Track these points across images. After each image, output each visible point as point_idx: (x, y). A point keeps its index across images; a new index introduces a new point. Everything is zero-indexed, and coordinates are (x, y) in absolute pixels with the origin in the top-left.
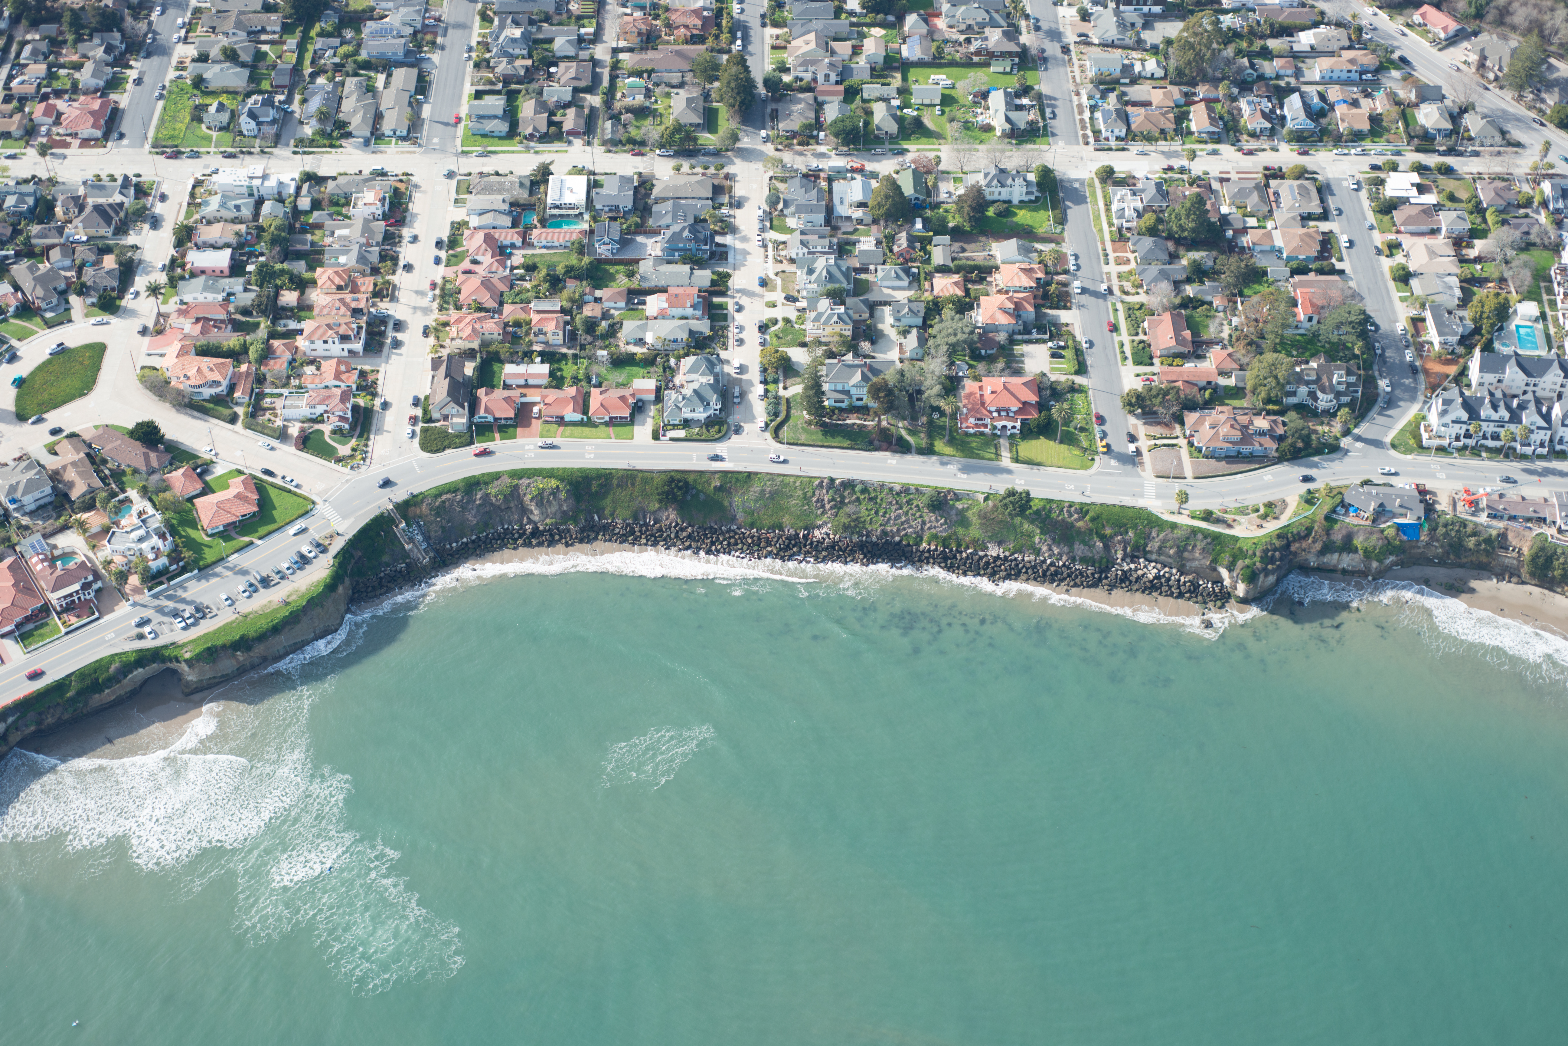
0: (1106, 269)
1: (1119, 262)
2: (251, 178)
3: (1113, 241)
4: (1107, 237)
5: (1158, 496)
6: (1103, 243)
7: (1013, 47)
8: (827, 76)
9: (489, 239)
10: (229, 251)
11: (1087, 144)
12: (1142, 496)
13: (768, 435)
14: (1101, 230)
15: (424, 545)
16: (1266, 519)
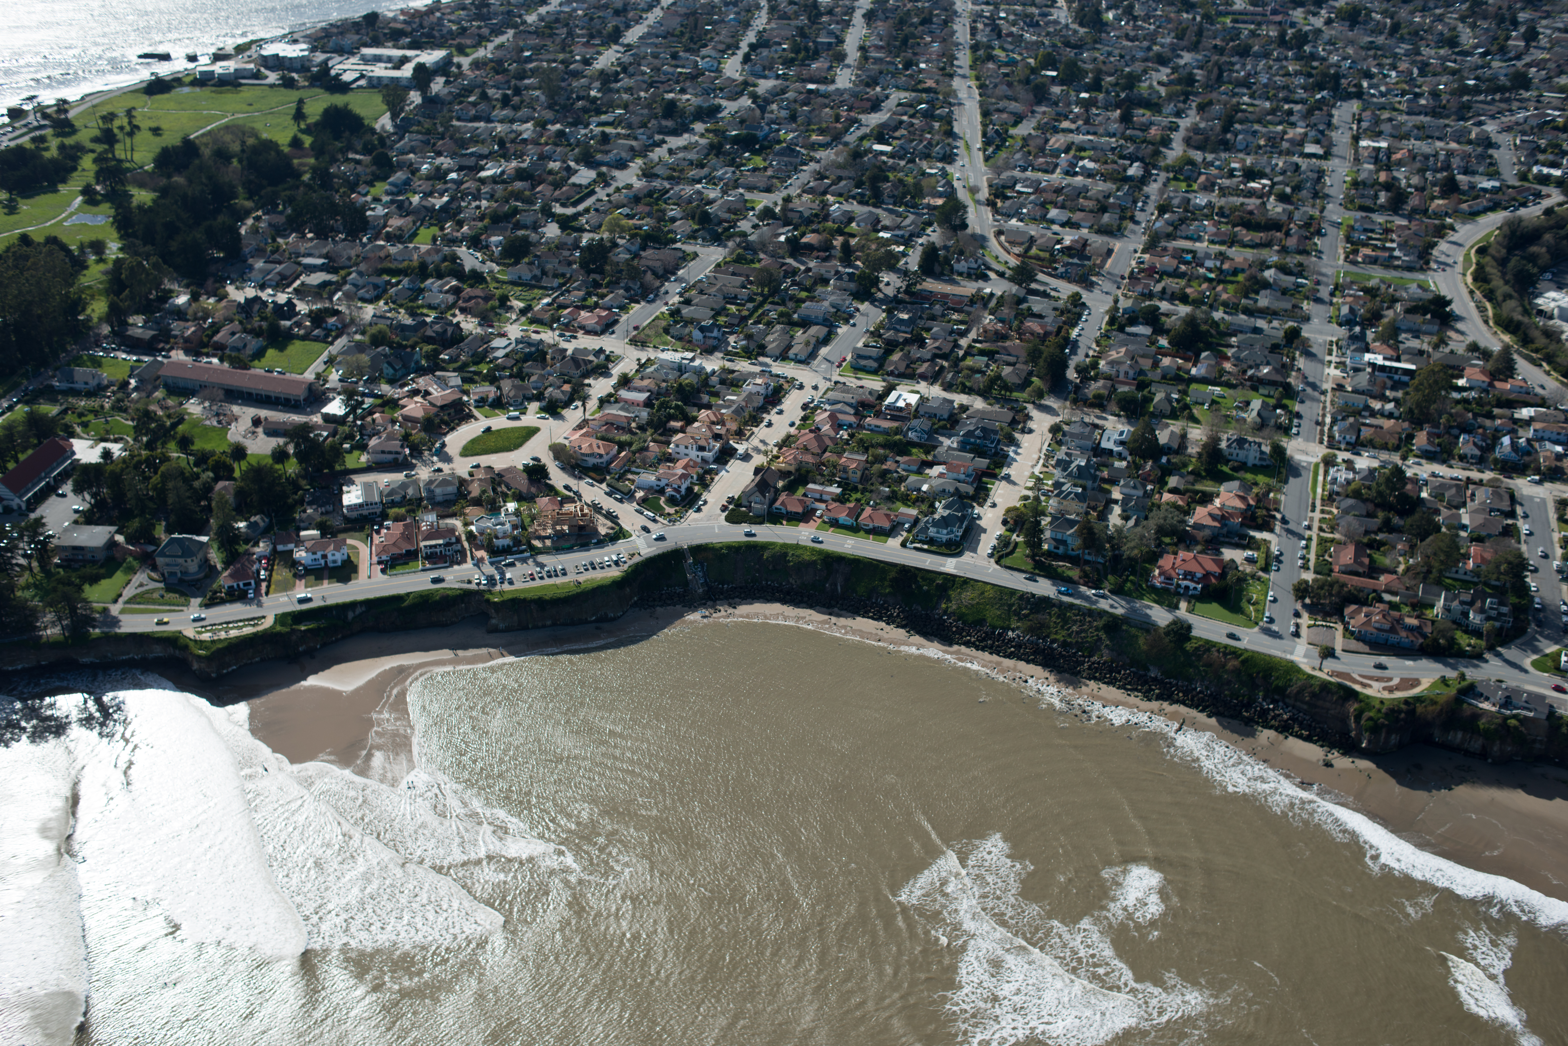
0: (1310, 514)
1: (1323, 512)
2: (682, 358)
3: (1323, 500)
4: (1319, 496)
5: (1305, 656)
6: (1314, 499)
8: (1126, 373)
9: (833, 417)
10: (648, 394)
11: (1321, 442)
12: (1292, 653)
13: (992, 560)
14: (1315, 492)
15: (702, 580)
16: (1398, 688)
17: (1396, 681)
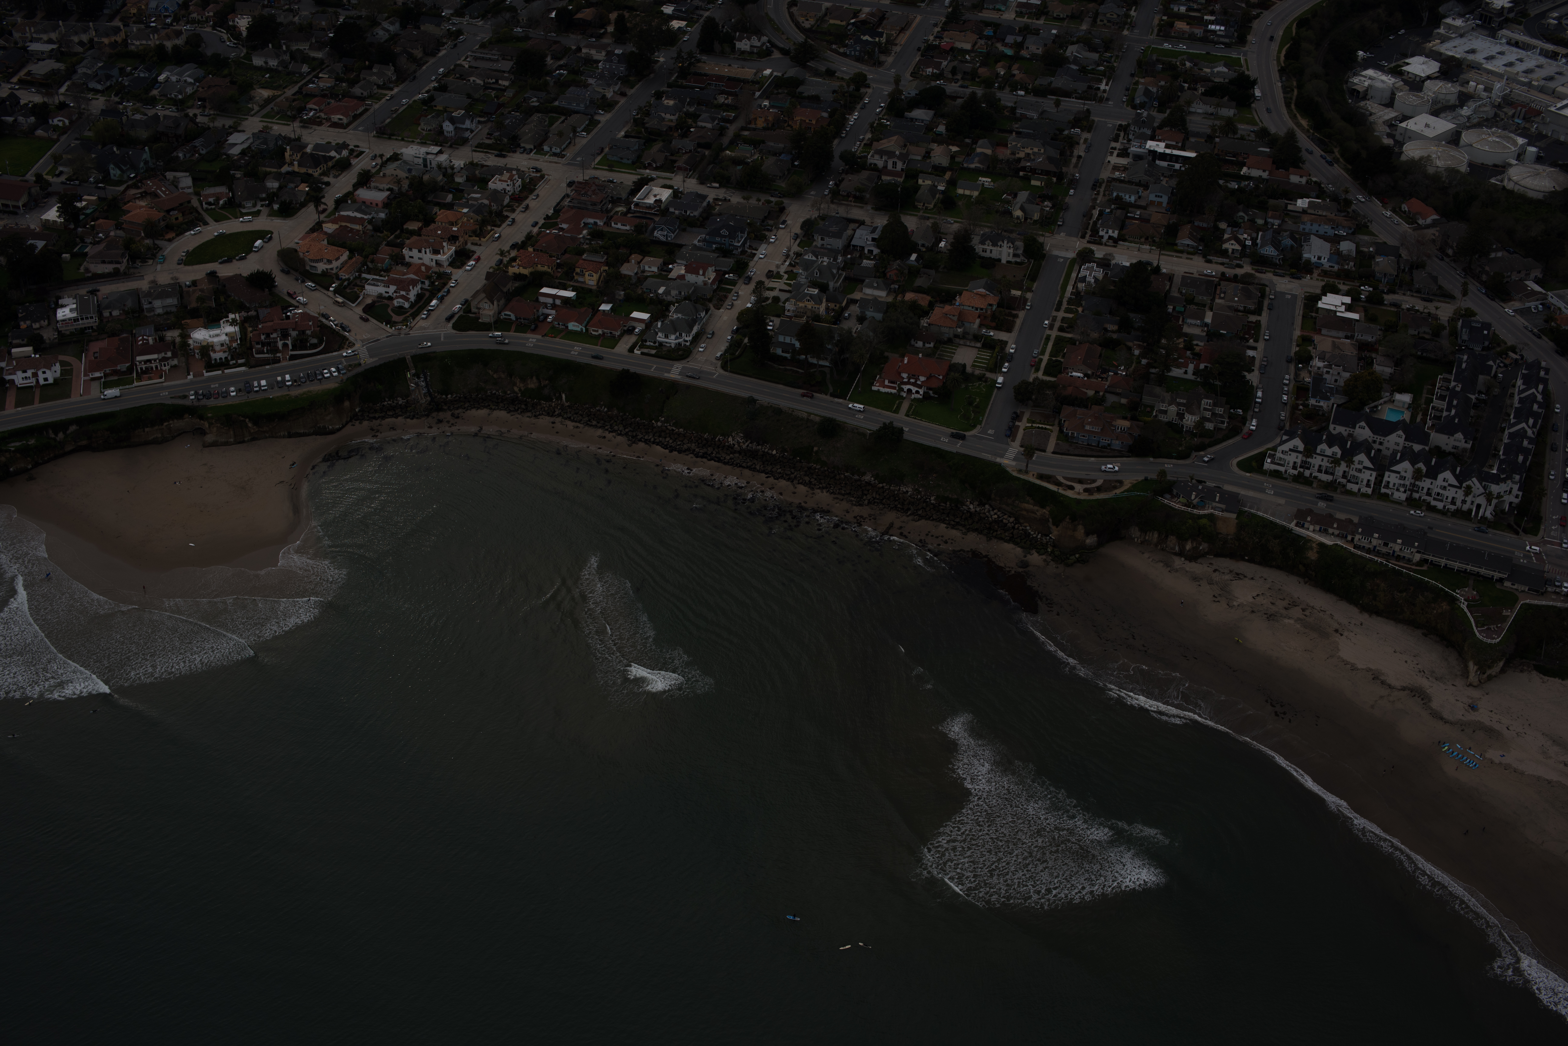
0: (1054, 313)
1: (1068, 311)
2: (428, 153)
3: (1070, 299)
4: (1067, 295)
5: (1014, 460)
6: (1062, 297)
7: (1052, 168)
8: (895, 164)
10: (388, 193)
12: (1002, 456)
13: (720, 365)
14: (1064, 291)
15: (425, 391)
16: (1099, 489)
17: (1099, 483)
